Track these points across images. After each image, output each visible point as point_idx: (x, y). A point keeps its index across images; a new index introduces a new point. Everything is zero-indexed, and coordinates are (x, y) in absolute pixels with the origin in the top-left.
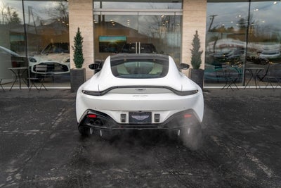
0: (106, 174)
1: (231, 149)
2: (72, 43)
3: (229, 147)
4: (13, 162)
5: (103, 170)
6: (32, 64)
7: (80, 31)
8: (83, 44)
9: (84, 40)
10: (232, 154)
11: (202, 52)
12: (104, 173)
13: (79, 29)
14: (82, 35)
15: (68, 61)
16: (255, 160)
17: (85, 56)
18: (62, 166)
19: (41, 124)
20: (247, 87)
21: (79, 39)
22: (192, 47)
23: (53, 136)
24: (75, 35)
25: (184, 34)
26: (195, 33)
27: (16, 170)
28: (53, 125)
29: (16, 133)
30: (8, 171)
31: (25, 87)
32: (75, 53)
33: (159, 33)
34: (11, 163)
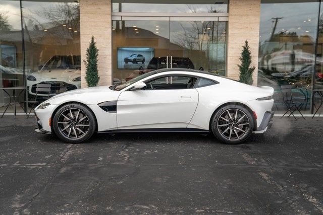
0: (130, 211)
1: (283, 188)
2: (84, 56)
3: (282, 185)
4: (18, 197)
5: (126, 206)
6: (30, 84)
7: (95, 41)
8: (98, 58)
9: (99, 53)
10: (284, 192)
11: (253, 69)
12: (127, 209)
13: (93, 38)
14: (97, 46)
15: (78, 79)
16: (312, 200)
17: (100, 74)
18: (77, 201)
19: (47, 157)
20: (317, 115)
21: (93, 51)
22: (240, 63)
23: (63, 170)
24: (88, 46)
25: (229, 46)
26: (244, 45)
27: (23, 205)
28: (62, 158)
29: (18, 167)
30: (13, 206)
31: (21, 113)
32: (88, 70)
33: (198, 43)
34: (16, 198)
